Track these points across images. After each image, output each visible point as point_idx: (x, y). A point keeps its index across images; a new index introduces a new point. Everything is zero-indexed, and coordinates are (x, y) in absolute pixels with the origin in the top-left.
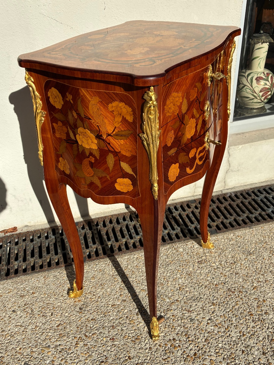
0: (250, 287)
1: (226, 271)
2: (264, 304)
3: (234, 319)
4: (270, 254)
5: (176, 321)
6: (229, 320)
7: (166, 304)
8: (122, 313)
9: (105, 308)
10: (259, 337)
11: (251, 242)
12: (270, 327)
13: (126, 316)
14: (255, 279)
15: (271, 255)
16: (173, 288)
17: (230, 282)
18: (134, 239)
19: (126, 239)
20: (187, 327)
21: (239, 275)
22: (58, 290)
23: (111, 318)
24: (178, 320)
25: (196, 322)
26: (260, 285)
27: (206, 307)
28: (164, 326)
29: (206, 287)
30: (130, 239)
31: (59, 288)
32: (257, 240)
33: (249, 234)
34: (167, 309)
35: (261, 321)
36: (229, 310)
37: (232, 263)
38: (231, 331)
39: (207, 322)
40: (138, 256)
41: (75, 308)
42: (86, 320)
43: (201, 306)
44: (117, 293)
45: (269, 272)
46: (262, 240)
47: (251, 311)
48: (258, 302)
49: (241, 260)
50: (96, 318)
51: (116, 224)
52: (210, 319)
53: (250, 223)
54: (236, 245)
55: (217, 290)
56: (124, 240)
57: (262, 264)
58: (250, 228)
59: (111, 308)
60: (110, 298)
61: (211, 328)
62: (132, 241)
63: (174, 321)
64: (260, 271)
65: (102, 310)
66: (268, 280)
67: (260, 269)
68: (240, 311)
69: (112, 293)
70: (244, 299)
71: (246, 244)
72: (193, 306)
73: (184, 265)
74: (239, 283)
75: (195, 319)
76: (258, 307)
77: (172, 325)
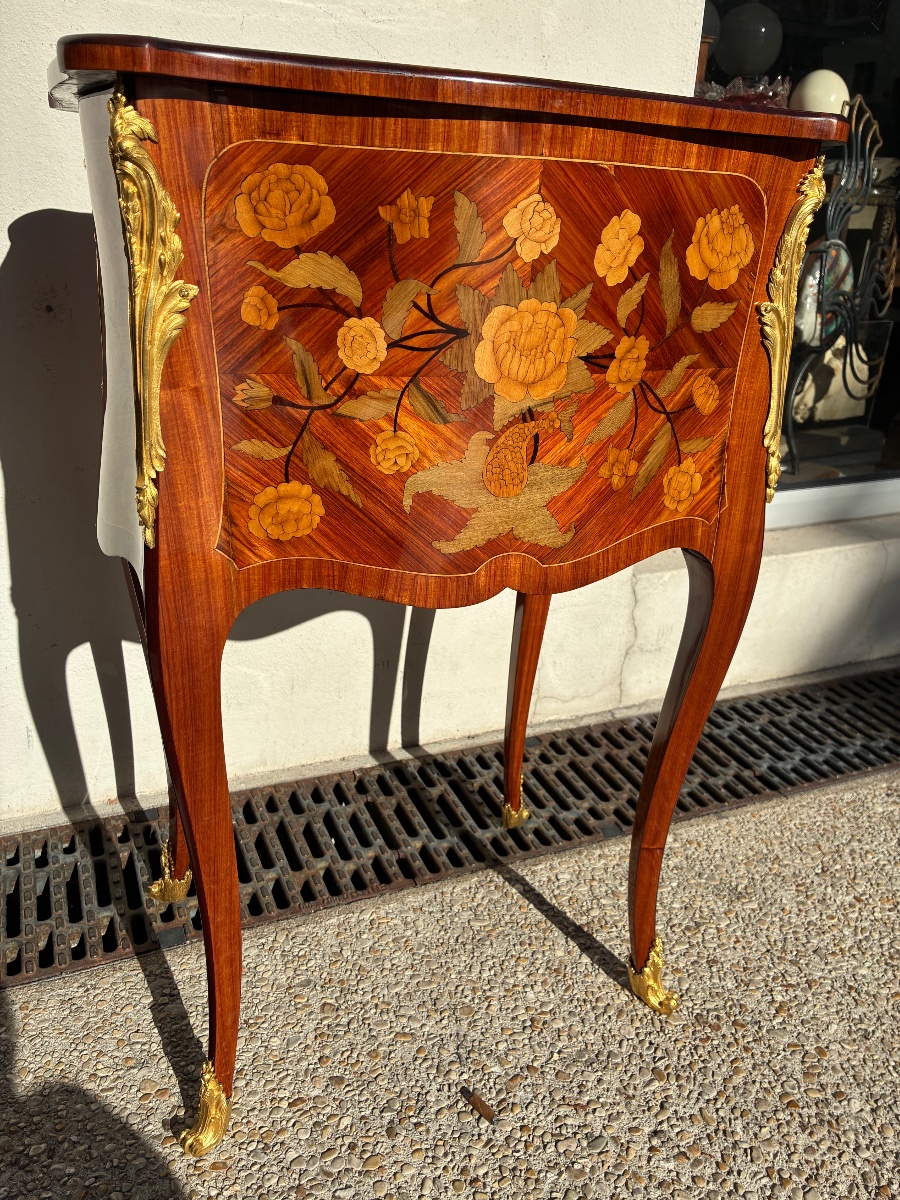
0: (763, 1006)
1: (675, 956)
2: (825, 1064)
3: (738, 1126)
4: (798, 896)
5: (539, 1147)
6: (724, 1132)
7: (492, 1084)
8: (330, 1130)
9: (265, 1115)
10: (835, 1183)
11: (732, 859)
12: (864, 1142)
13: (348, 1141)
14: (774, 979)
15: (801, 898)
16: (508, 1023)
17: (696, 993)
18: (355, 859)
19: (327, 861)
20: (582, 1171)
21: (719, 965)
22: (76, 1054)
23: (292, 1155)
24: (545, 1147)
25: (611, 1147)
26: (795, 997)
27: (635, 1088)
28: (497, 1171)
29: (620, 1012)
30: (343, 858)
31: (80, 1047)
32: (750, 853)
33: (719, 836)
34: (500, 1103)
35: (829, 1123)
36: (715, 1093)
37: (688, 928)
38: (739, 1172)
39: (648, 1145)
40: (374, 916)
41: (145, 1123)
42: (191, 1171)
43: (617, 1085)
44: (309, 1052)
45: (810, 952)
46: (765, 851)
47: (789, 1090)
48: (803, 1057)
49: (714, 918)
50: (231, 1157)
51: (291, 811)
52: (655, 1133)
53: (716, 803)
54: (689, 871)
55: (660, 1021)
56: (321, 865)
57: (781, 926)
58: (720, 818)
59: (290, 1115)
60: (281, 1075)
61: (666, 1165)
62: (350, 867)
63: (531, 1150)
64: (783, 950)
65: (252, 1126)
66: (815, 981)
67: (780, 945)
68: (754, 1094)
69: (291, 1054)
70: (758, 1049)
71: (718, 865)
72: (590, 1085)
73: (536, 938)
74: (726, 995)
75: (605, 1134)
76: (806, 1074)
77: (525, 1167)
